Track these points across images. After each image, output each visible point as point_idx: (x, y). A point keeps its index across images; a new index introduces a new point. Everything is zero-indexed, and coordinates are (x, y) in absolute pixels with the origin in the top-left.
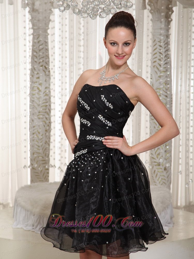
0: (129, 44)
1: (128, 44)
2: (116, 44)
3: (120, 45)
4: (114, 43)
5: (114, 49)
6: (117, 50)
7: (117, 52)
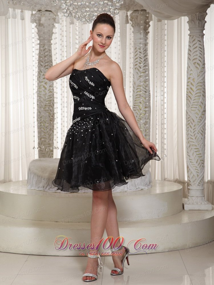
0: (111, 38)
1: (110, 38)
2: (101, 36)
3: (105, 37)
4: (100, 35)
5: (99, 39)
6: (102, 41)
7: (101, 42)
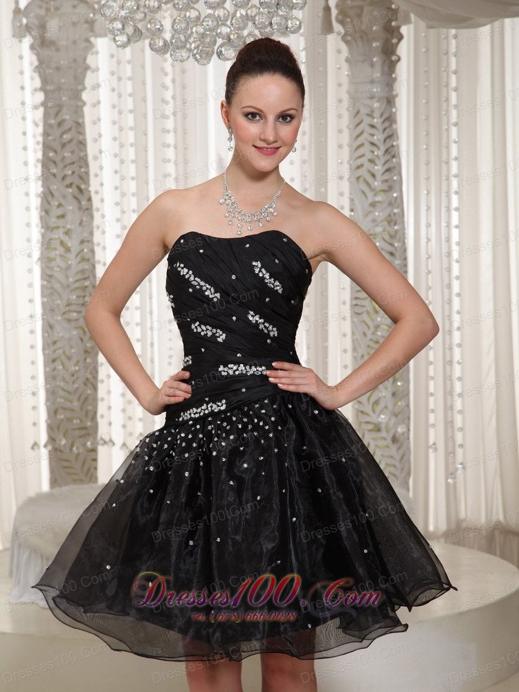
0: (292, 117)
1: (289, 119)
2: (258, 118)
3: (271, 118)
4: (254, 115)
5: (253, 129)
6: (263, 133)
7: (262, 137)
